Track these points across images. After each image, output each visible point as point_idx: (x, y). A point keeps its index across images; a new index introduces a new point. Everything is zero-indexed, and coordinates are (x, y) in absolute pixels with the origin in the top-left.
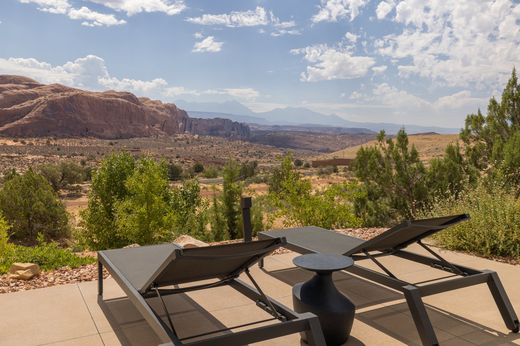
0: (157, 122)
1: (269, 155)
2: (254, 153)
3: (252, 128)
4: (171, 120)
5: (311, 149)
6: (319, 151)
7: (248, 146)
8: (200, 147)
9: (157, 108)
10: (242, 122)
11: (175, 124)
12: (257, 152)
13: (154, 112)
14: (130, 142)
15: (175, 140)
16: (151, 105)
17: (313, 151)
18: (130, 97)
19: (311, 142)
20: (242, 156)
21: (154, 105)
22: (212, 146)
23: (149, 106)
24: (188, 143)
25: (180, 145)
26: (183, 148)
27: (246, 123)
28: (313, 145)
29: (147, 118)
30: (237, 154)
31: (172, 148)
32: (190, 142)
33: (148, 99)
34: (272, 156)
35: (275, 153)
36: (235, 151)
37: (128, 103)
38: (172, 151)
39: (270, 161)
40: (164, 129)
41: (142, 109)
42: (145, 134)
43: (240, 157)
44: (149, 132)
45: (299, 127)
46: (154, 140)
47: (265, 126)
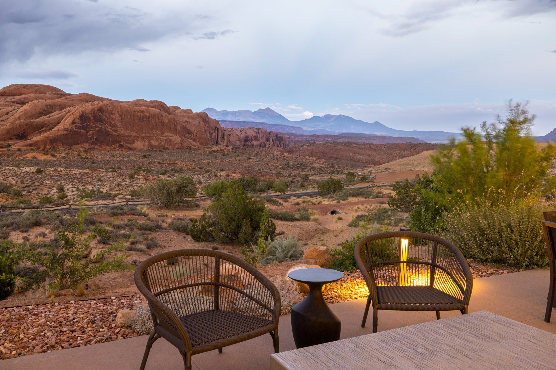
0: (189, 132)
1: (312, 168)
3: (288, 138)
4: (203, 130)
7: (287, 157)
8: (237, 159)
9: (188, 117)
10: (277, 132)
12: (298, 164)
13: (186, 121)
14: (163, 155)
15: (210, 152)
16: (182, 114)
18: (161, 106)
21: (186, 114)
22: (250, 158)
23: (181, 116)
24: (224, 155)
25: (216, 157)
26: (220, 160)
27: (281, 132)
28: (357, 156)
29: (179, 128)
30: (278, 166)
31: (208, 161)
32: (226, 153)
33: (178, 108)
34: (315, 168)
35: (318, 166)
36: (275, 163)
37: (160, 113)
38: (208, 164)
39: (315, 174)
40: (197, 140)
41: (174, 119)
42: (177, 146)
43: (281, 170)
44: (182, 144)
45: (339, 136)
46: (188, 152)
47: (302, 136)
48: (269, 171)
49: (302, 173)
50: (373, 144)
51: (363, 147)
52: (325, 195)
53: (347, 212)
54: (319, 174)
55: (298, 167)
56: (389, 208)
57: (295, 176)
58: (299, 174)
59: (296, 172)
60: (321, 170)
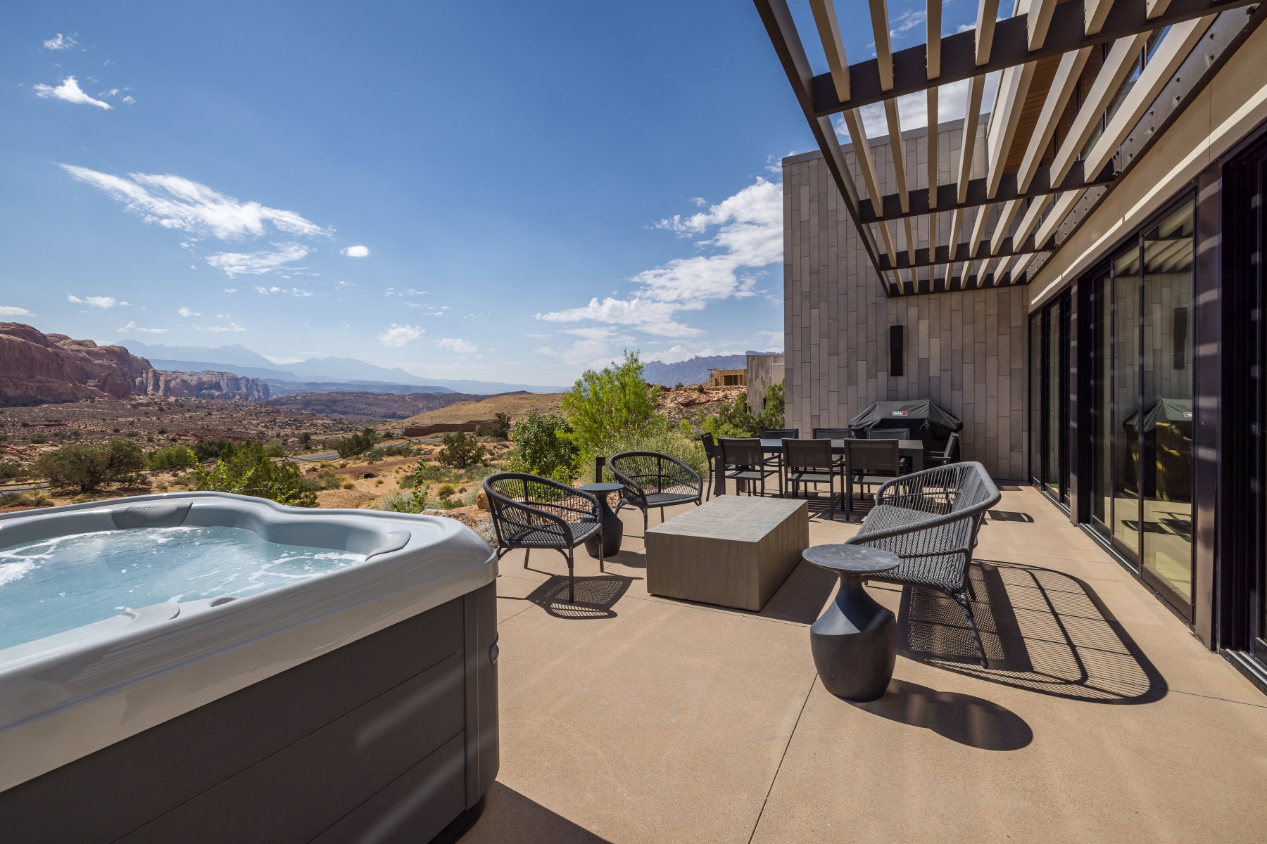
0: (90, 376)
1: (312, 425)
2: (287, 422)
3: (273, 386)
4: (120, 374)
5: (371, 414)
6: (382, 417)
7: (272, 412)
8: (187, 415)
9: (88, 353)
10: (255, 377)
11: (129, 380)
12: (290, 420)
13: (82, 359)
14: (31, 411)
15: (134, 407)
16: (75, 347)
17: (374, 416)
18: (28, 332)
19: (370, 405)
20: (266, 426)
21: (82, 348)
22: (210, 414)
23: (72, 350)
24: (161, 410)
25: (146, 413)
26: (154, 418)
27: (261, 378)
28: (373, 408)
29: (67, 369)
30: (258, 424)
31: (131, 419)
32: (165, 408)
33: (66, 338)
34: (316, 425)
35: (320, 422)
36: (253, 420)
37: (23, 343)
38: (132, 423)
39: (316, 433)
40: (107, 388)
41: (56, 354)
42: (64, 397)
43: (263, 429)
44: (74, 393)
45: (348, 385)
46: (88, 407)
47: (293, 383)
48: (244, 430)
49: (296, 432)
50: (393, 394)
51: (382, 398)
52: (348, 456)
53: (386, 474)
54: (322, 432)
55: (289, 425)
56: (440, 465)
57: (287, 435)
58: (293, 433)
59: (288, 431)
60: (326, 427)
